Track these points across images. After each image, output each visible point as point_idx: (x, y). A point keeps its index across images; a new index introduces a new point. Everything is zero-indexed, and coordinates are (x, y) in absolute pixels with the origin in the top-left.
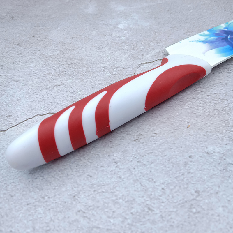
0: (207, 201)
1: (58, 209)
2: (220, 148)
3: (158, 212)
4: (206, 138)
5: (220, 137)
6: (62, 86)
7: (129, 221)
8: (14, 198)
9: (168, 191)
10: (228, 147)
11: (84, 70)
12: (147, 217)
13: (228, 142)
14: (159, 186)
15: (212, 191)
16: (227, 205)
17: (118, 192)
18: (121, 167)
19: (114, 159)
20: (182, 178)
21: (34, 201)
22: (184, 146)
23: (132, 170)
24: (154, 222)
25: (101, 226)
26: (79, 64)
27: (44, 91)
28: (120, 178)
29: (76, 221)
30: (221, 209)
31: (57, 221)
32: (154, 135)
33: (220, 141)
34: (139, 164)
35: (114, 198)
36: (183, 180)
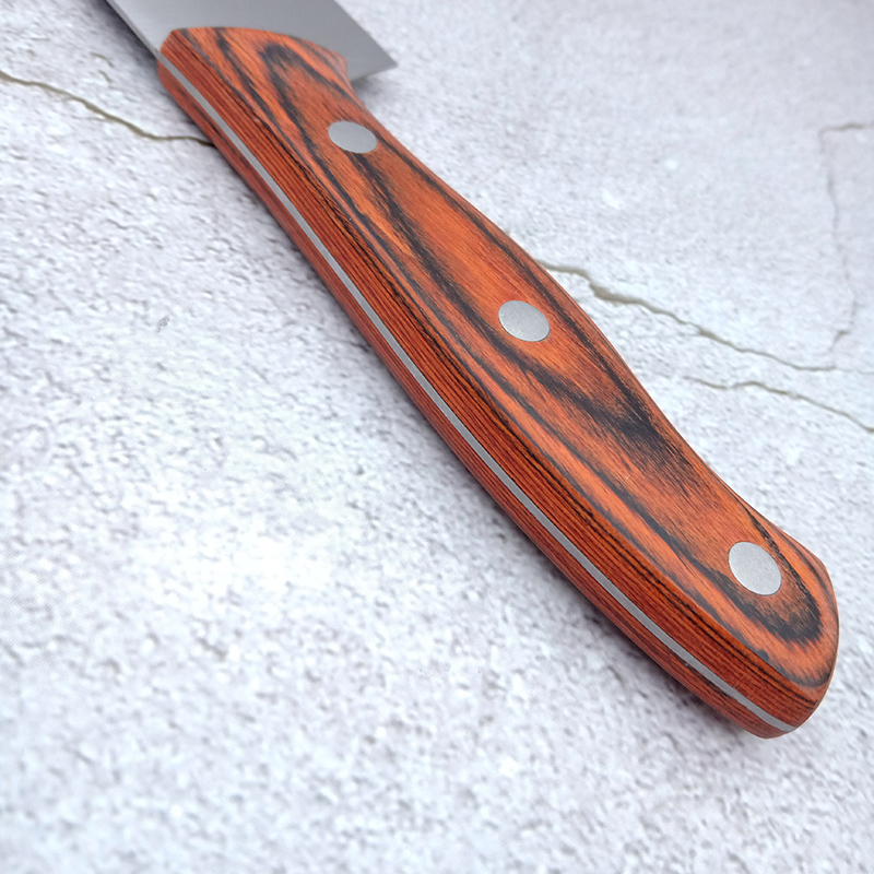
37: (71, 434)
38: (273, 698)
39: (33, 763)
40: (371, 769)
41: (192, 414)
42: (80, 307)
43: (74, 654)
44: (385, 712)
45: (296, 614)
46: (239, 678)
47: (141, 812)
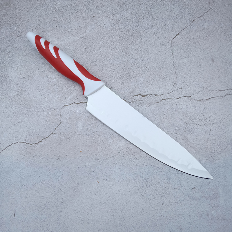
0: (80, 187)
1: (29, 190)
2: (91, 164)
3: (63, 191)
4: (87, 158)
5: (92, 158)
6: (22, 123)
7: (53, 194)
8: (12, 185)
9: (68, 183)
10: (94, 163)
11: (33, 110)
12: (59, 193)
13: (95, 161)
14: (65, 181)
15: (83, 183)
16: (87, 188)
17: (50, 183)
18: (51, 172)
19: (48, 169)
20: (74, 177)
21: (19, 187)
22: (77, 163)
23: (56, 174)
24: (62, 195)
25: (44, 196)
26: (30, 104)
27: (13, 126)
28: (51, 177)
29: (35, 194)
30: (84, 190)
31: (28, 194)
32: (66, 156)
33: (92, 160)
34: (58, 171)
35: (48, 186)
36: (74, 178)
37: (102, 139)
38: (125, 154)
39: (111, 165)
40: (133, 157)
41: (109, 133)
42: (97, 127)
43: (110, 157)
44: (133, 152)
45: (124, 147)
46: (122, 154)
47: (119, 165)
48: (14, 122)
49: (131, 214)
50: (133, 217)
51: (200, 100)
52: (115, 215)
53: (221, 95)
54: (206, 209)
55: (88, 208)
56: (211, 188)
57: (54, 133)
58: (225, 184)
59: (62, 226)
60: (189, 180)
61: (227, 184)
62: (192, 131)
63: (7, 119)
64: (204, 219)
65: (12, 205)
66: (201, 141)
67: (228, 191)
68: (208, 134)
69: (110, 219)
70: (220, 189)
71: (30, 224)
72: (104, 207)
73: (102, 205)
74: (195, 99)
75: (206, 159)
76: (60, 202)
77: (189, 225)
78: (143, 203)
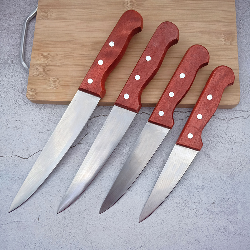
48: (43, 130)
49: (151, 224)
50: (153, 227)
51: (223, 119)
52: (135, 224)
53: (244, 115)
54: (224, 224)
55: (110, 216)
56: (230, 204)
57: (81, 143)
58: (243, 201)
59: (84, 232)
60: (209, 195)
61: (245, 201)
62: (214, 148)
63: (36, 126)
64: (221, 233)
65: (37, 210)
66: (223, 158)
67: (246, 208)
68: (230, 151)
69: (131, 228)
70: (238, 205)
71: (53, 229)
72: (125, 216)
73: (124, 214)
74: (219, 118)
75: (227, 176)
76: (84, 209)
77: (207, 238)
78: (163, 214)
